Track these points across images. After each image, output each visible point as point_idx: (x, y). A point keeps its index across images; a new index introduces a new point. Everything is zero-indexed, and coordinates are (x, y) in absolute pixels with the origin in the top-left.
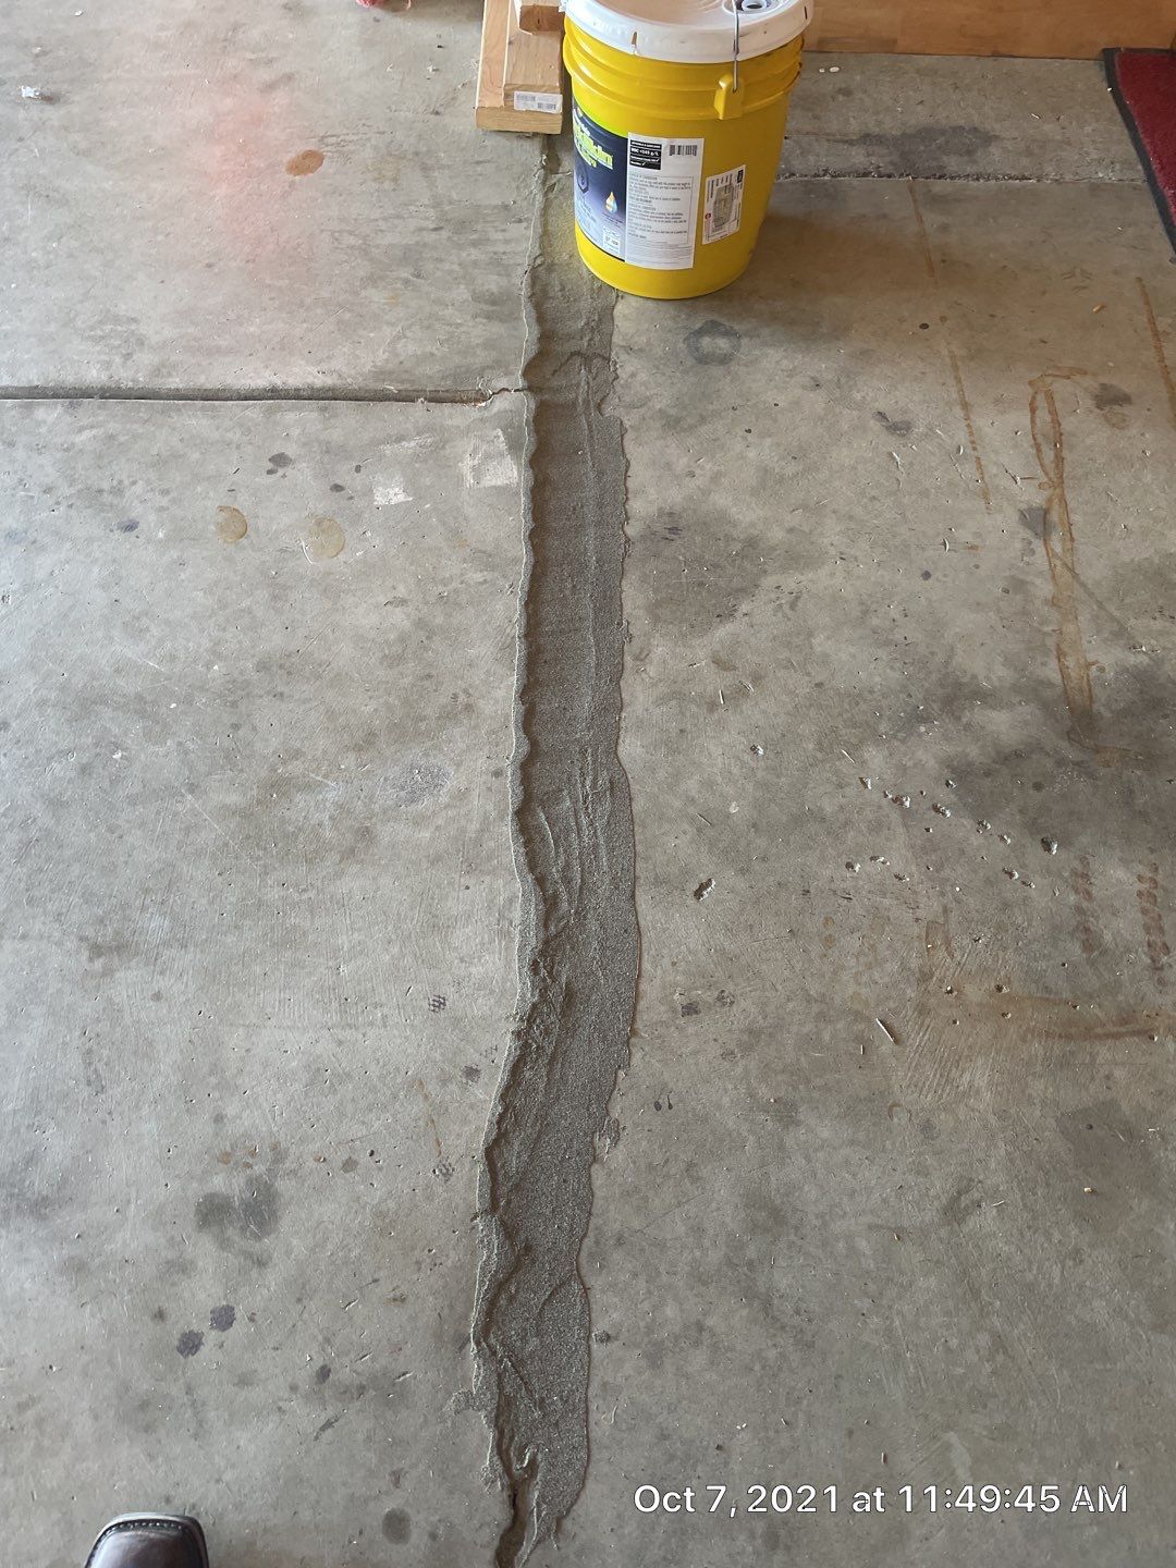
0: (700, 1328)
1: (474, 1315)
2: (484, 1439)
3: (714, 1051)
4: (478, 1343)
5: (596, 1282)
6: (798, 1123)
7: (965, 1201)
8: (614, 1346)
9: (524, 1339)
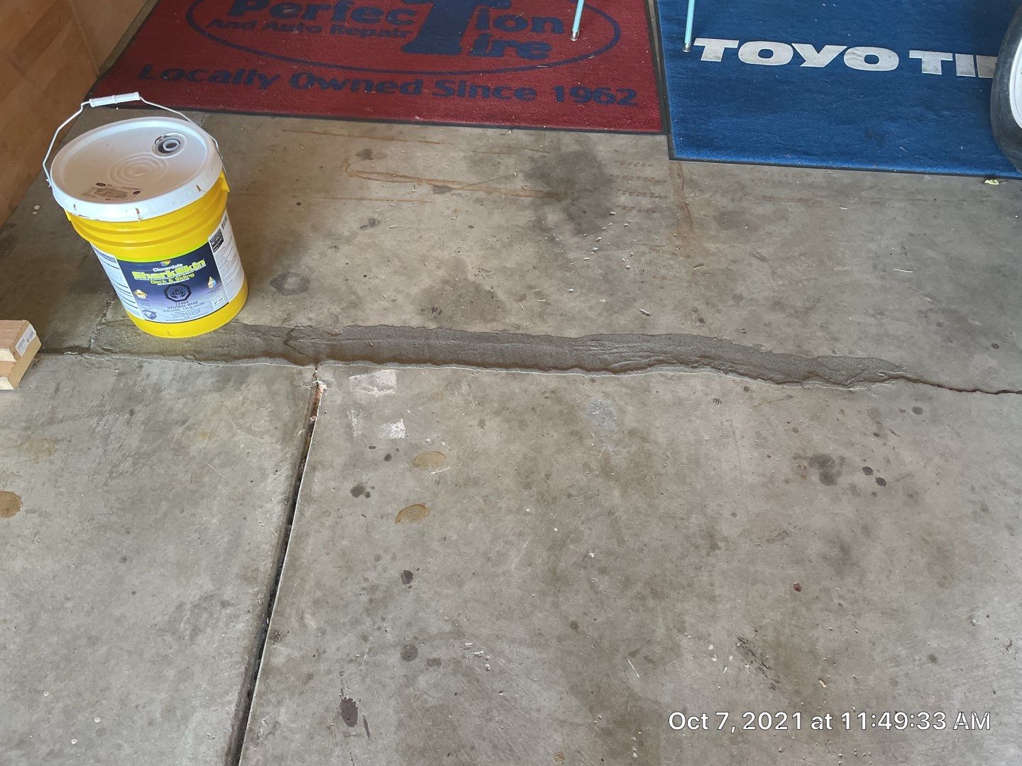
0: (822, 327)
1: (840, 388)
2: (880, 386)
3: (717, 315)
4: (850, 388)
5: (816, 355)
6: (741, 295)
7: (758, 256)
8: (836, 350)
9: (843, 375)
